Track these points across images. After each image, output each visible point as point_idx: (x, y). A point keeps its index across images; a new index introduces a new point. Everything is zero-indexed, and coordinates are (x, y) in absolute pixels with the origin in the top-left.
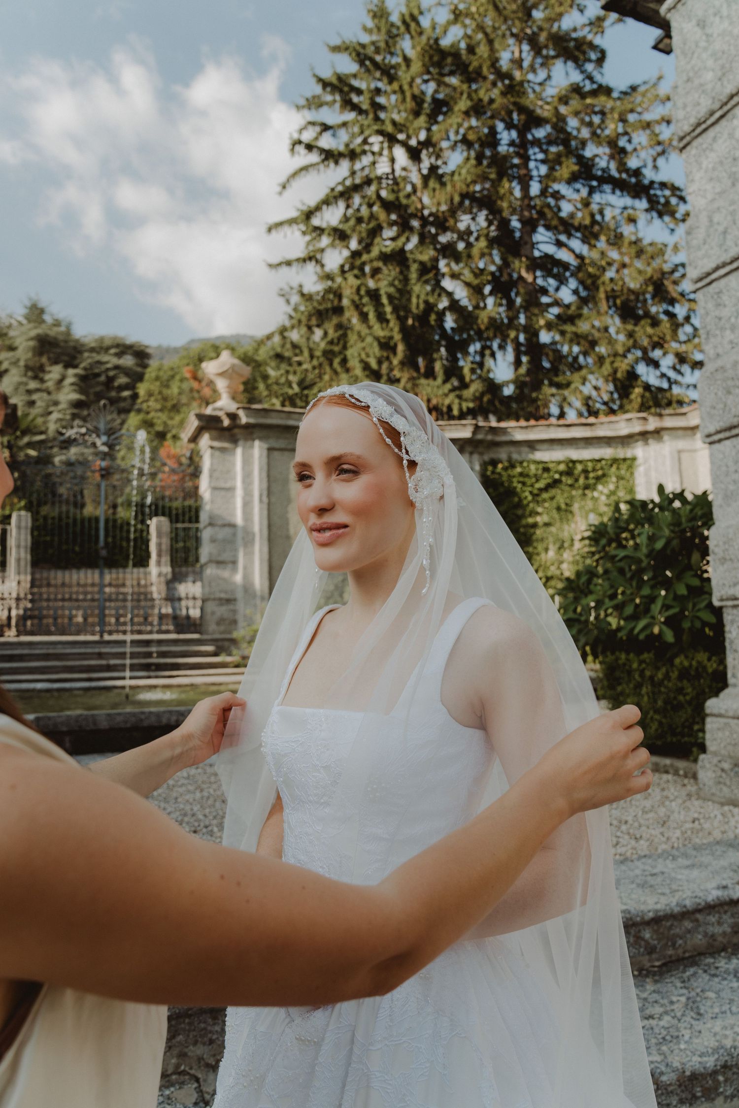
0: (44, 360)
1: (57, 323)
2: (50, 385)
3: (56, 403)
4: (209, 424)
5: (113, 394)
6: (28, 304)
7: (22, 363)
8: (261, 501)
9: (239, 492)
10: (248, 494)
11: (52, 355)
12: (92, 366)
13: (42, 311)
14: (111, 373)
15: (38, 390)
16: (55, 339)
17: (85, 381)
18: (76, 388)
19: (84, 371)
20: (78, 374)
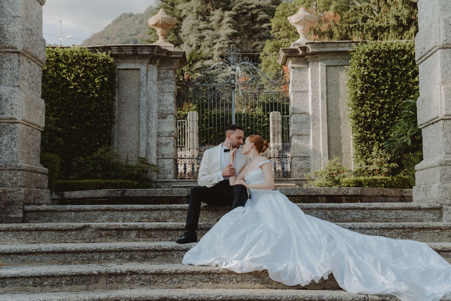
0: (209, 6)
2: (214, 24)
3: (218, 37)
4: (291, 54)
5: (257, 26)
7: (195, 10)
8: (322, 97)
9: (310, 93)
10: (315, 93)
11: (214, 3)
12: (241, 8)
14: (254, 12)
15: (206, 28)
18: (231, 25)
19: (236, 12)
20: (232, 15)
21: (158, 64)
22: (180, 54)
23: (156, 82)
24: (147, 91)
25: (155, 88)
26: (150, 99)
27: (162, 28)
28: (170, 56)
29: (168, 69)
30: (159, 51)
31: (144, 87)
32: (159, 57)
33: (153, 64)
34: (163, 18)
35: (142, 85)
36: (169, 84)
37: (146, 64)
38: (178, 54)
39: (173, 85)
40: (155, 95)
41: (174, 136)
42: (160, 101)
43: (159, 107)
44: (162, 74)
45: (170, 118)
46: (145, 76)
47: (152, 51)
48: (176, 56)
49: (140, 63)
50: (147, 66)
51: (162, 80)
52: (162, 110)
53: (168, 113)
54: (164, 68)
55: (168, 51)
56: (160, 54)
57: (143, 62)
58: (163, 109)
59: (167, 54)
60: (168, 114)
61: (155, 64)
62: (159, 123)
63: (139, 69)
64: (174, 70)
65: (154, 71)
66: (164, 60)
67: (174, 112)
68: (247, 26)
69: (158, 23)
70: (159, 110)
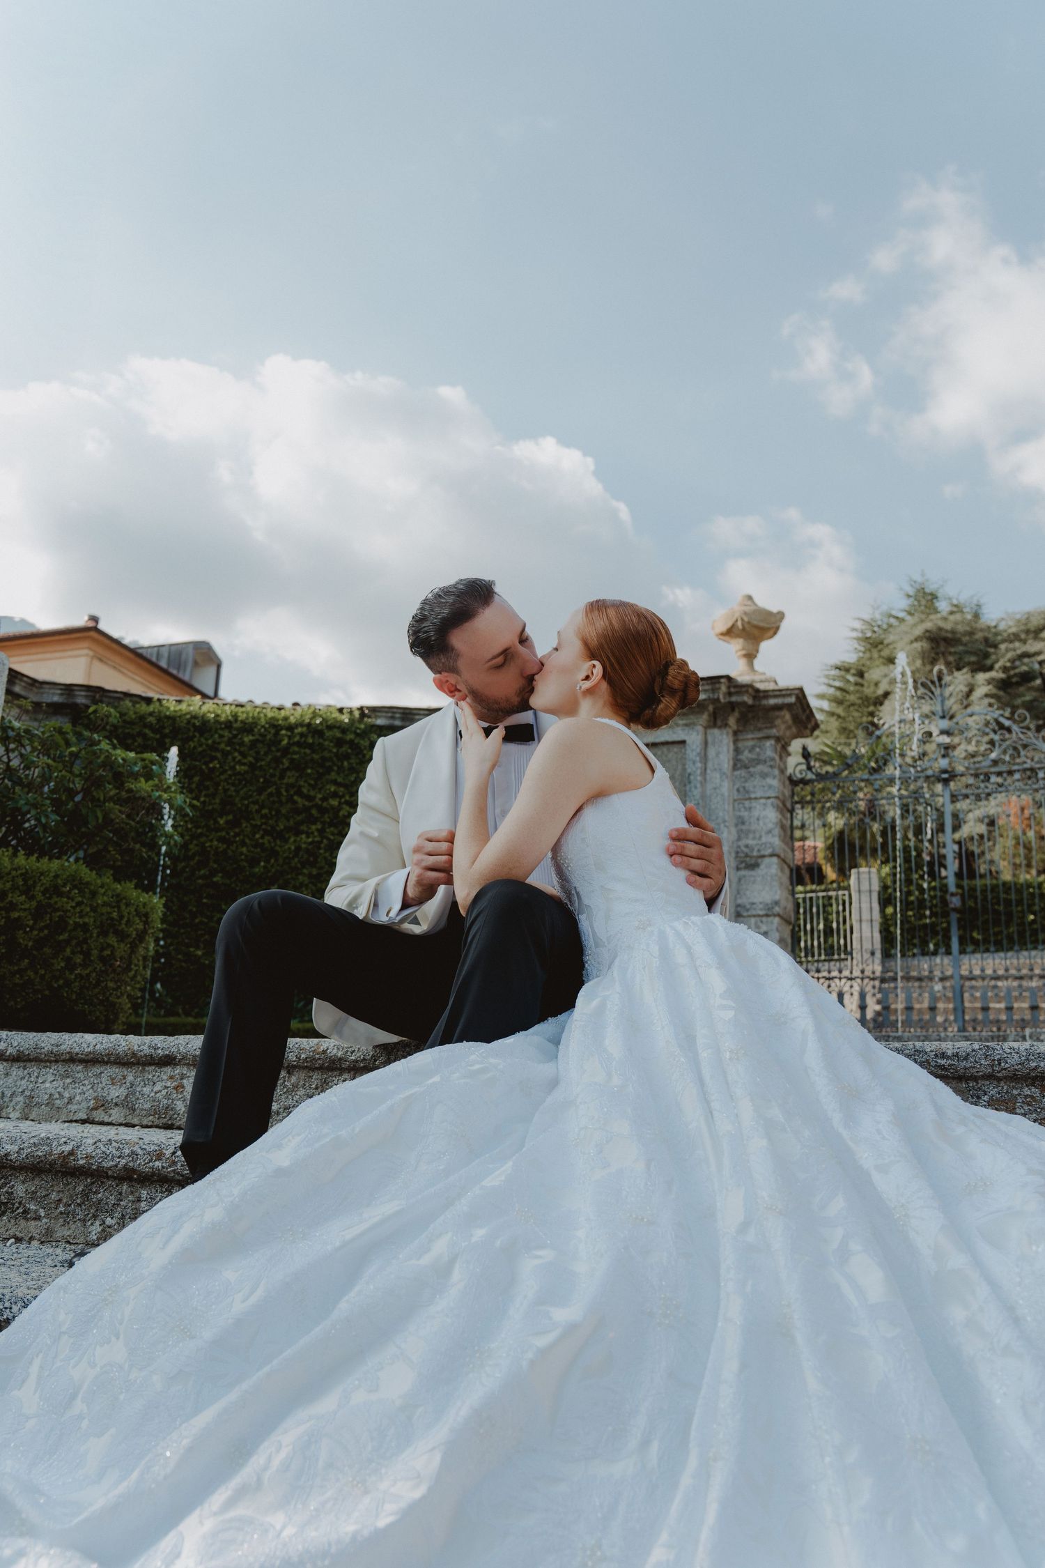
1: (957, 609)
2: (953, 703)
6: (911, 592)
7: (909, 679)
11: (951, 659)
12: (1015, 663)
13: (934, 597)
16: (953, 632)
17: (1007, 687)
18: (992, 701)
19: (1004, 672)
20: (993, 679)
21: (735, 727)
22: (790, 695)
23: (729, 773)
24: (703, 796)
25: (726, 787)
26: (714, 818)
27: (745, 639)
28: (764, 702)
29: (760, 739)
30: (732, 690)
31: (696, 787)
32: (732, 706)
33: (720, 727)
34: (745, 613)
35: (690, 782)
36: (764, 776)
37: (700, 728)
38: (784, 696)
39: (774, 777)
40: (726, 807)
41: (779, 915)
42: (741, 821)
43: (739, 839)
44: (746, 753)
45: (769, 866)
46: (698, 759)
47: (713, 691)
48: (779, 701)
49: (686, 725)
50: (706, 734)
51: (746, 767)
52: (747, 846)
53: (763, 853)
54: (750, 736)
55: (758, 691)
56: (734, 699)
57: (694, 724)
58: (751, 842)
59: (755, 698)
60: (764, 856)
61: (726, 725)
62: (740, 880)
63: (683, 742)
64: (778, 739)
65: (722, 743)
66: (750, 715)
67: (778, 851)
68: (1031, 701)
69: (733, 626)
70: (739, 847)
